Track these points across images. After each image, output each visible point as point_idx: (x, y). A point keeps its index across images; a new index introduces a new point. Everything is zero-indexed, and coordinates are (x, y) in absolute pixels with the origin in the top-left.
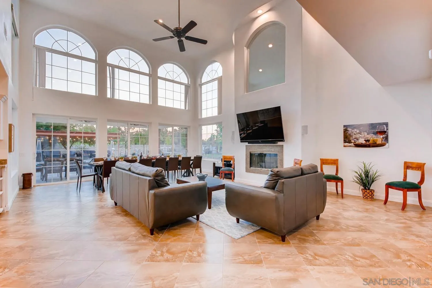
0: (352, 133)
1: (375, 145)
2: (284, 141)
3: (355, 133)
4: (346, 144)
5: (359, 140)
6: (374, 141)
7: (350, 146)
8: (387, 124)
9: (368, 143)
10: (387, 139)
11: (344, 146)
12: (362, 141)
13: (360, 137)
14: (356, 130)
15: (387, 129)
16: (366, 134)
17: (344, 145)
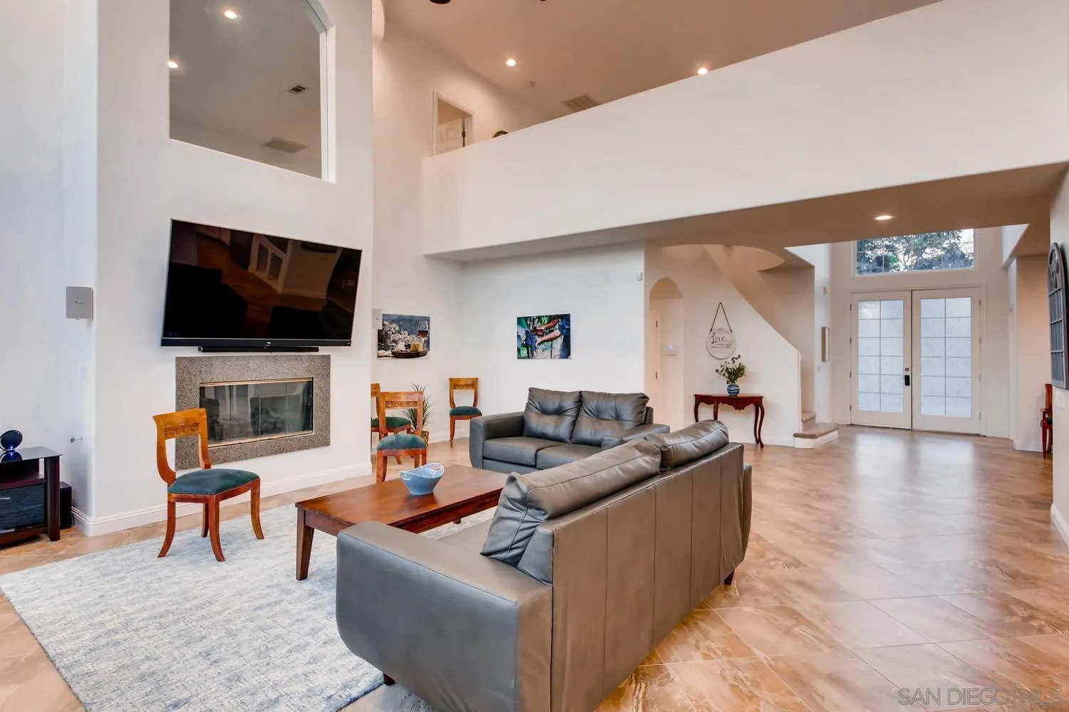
0: (390, 331)
1: (416, 355)
2: (350, 345)
3: (394, 331)
4: (382, 352)
5: (399, 345)
6: (415, 346)
7: (387, 356)
8: (428, 319)
9: (408, 351)
10: (427, 343)
11: (379, 357)
12: (401, 347)
13: (400, 339)
14: (394, 325)
15: (429, 328)
16: (406, 333)
17: (378, 354)
